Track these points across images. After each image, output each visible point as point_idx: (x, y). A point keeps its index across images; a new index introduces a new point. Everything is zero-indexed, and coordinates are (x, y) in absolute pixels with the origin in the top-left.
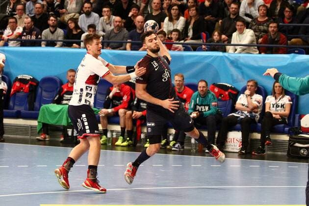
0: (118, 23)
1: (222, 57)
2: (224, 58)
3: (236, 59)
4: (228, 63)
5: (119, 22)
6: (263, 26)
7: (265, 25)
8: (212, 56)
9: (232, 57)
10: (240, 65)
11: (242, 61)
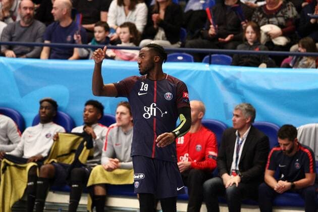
0: (28, 11)
1: (207, 72)
2: (212, 74)
3: (232, 76)
4: (219, 84)
5: (31, 8)
6: (276, 17)
7: (280, 14)
8: (191, 71)
9: (225, 72)
10: (240, 88)
11: (243, 80)
